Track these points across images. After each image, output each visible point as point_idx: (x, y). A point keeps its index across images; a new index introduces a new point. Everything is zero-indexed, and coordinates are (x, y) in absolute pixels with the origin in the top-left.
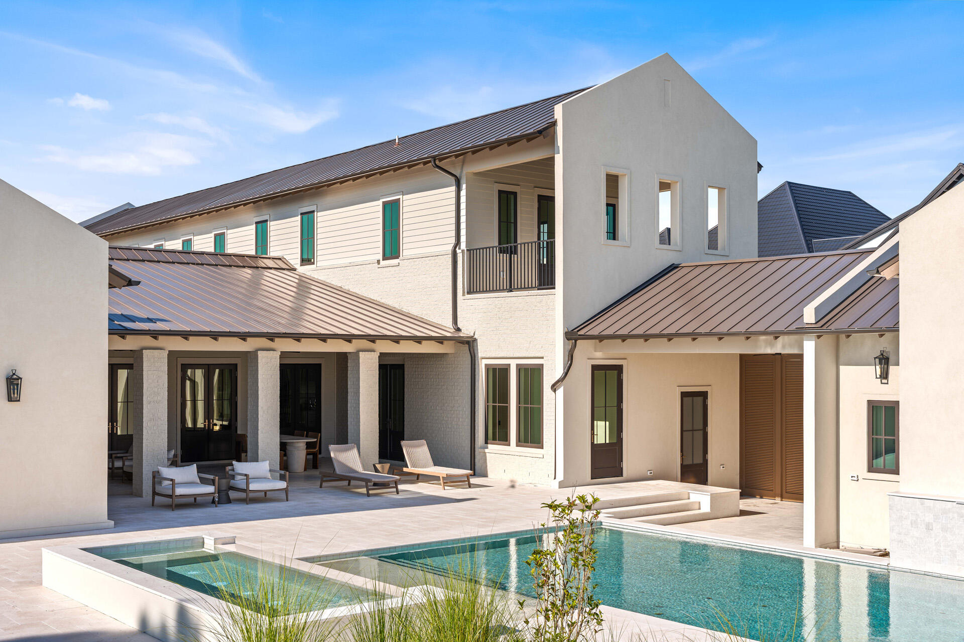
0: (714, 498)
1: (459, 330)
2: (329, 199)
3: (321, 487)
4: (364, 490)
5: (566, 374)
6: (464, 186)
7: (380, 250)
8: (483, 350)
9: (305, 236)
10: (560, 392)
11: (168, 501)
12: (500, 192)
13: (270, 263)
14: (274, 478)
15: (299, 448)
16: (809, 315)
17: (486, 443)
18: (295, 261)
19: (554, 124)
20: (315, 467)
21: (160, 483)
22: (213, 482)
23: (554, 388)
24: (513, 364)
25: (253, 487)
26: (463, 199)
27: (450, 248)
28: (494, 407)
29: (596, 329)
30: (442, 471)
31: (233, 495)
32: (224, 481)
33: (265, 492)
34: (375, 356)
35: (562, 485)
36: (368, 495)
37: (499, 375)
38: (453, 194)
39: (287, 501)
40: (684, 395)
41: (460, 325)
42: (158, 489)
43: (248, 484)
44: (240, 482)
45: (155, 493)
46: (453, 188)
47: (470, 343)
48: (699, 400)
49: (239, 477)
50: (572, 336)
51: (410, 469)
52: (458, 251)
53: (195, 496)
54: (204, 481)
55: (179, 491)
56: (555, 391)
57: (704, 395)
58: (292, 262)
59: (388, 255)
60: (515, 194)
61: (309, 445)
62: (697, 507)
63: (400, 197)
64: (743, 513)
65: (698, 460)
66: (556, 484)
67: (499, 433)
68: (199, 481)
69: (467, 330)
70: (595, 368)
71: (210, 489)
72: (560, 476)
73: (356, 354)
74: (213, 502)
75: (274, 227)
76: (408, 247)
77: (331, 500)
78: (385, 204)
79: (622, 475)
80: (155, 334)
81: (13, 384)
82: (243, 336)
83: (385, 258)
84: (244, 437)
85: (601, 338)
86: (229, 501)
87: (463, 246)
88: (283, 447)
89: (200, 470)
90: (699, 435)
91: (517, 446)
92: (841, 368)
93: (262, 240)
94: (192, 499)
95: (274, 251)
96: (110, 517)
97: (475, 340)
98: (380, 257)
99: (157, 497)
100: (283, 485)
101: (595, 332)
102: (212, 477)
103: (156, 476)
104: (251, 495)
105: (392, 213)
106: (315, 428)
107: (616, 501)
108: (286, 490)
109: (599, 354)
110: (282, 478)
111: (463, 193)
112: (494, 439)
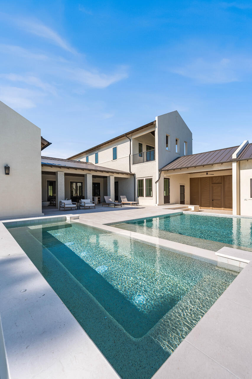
0: (195, 207)
1: (131, 172)
2: (101, 150)
3: (102, 206)
4: (114, 207)
5: (159, 179)
6: (132, 141)
7: (112, 158)
8: (137, 176)
9: (96, 158)
10: (157, 183)
11: (63, 209)
12: (139, 143)
13: (89, 163)
14: (91, 203)
15: (96, 198)
16: (234, 156)
17: (138, 197)
18: (94, 163)
19: (155, 121)
20: (100, 203)
21: (61, 204)
22: (75, 204)
23: (156, 183)
24: (144, 179)
25: (86, 205)
26: (132, 144)
27: (129, 155)
28: (140, 189)
29: (167, 168)
30: (131, 202)
31: (81, 208)
32: (79, 204)
33: (89, 207)
34: (114, 177)
35: (159, 205)
36: (115, 207)
37: (141, 182)
38: (129, 143)
39: (95, 208)
40: (181, 186)
41: (131, 171)
42: (61, 206)
43: (85, 205)
44: (83, 204)
45: (60, 207)
46: (129, 142)
47: (134, 175)
48: (183, 187)
49: (82, 203)
50: (160, 170)
51: (122, 202)
52: (131, 155)
53: (71, 208)
54: (73, 204)
55: (66, 206)
56: (156, 184)
57: (184, 186)
58: (93, 164)
59: (114, 159)
60: (142, 144)
61: (99, 198)
62: (190, 209)
63: (117, 146)
64: (200, 211)
65: (183, 200)
66: (157, 205)
67: (141, 194)
68: (72, 204)
69: (133, 172)
70: (165, 178)
71: (75, 206)
72: (158, 203)
73: (109, 177)
74: (76, 209)
75: (89, 157)
76: (118, 156)
77: (106, 209)
78: (113, 148)
79: (169, 203)
80: (60, 167)
81: (7, 169)
82: (83, 169)
83: (113, 160)
84: (84, 196)
85: (168, 170)
86: (80, 209)
87: (132, 154)
88: (93, 198)
89: (72, 201)
90: (183, 195)
91: (146, 197)
92: (241, 171)
93: (87, 159)
94: (70, 209)
95: (90, 161)
96: (43, 212)
97: (135, 174)
98: (112, 160)
99: (61, 208)
100: (94, 205)
101: (167, 169)
102: (75, 203)
103: (60, 202)
104: (86, 208)
105: (115, 150)
106: (99, 195)
107: (175, 208)
108: (94, 206)
109: (165, 175)
110: (93, 203)
111: (132, 143)
112: (140, 196)
